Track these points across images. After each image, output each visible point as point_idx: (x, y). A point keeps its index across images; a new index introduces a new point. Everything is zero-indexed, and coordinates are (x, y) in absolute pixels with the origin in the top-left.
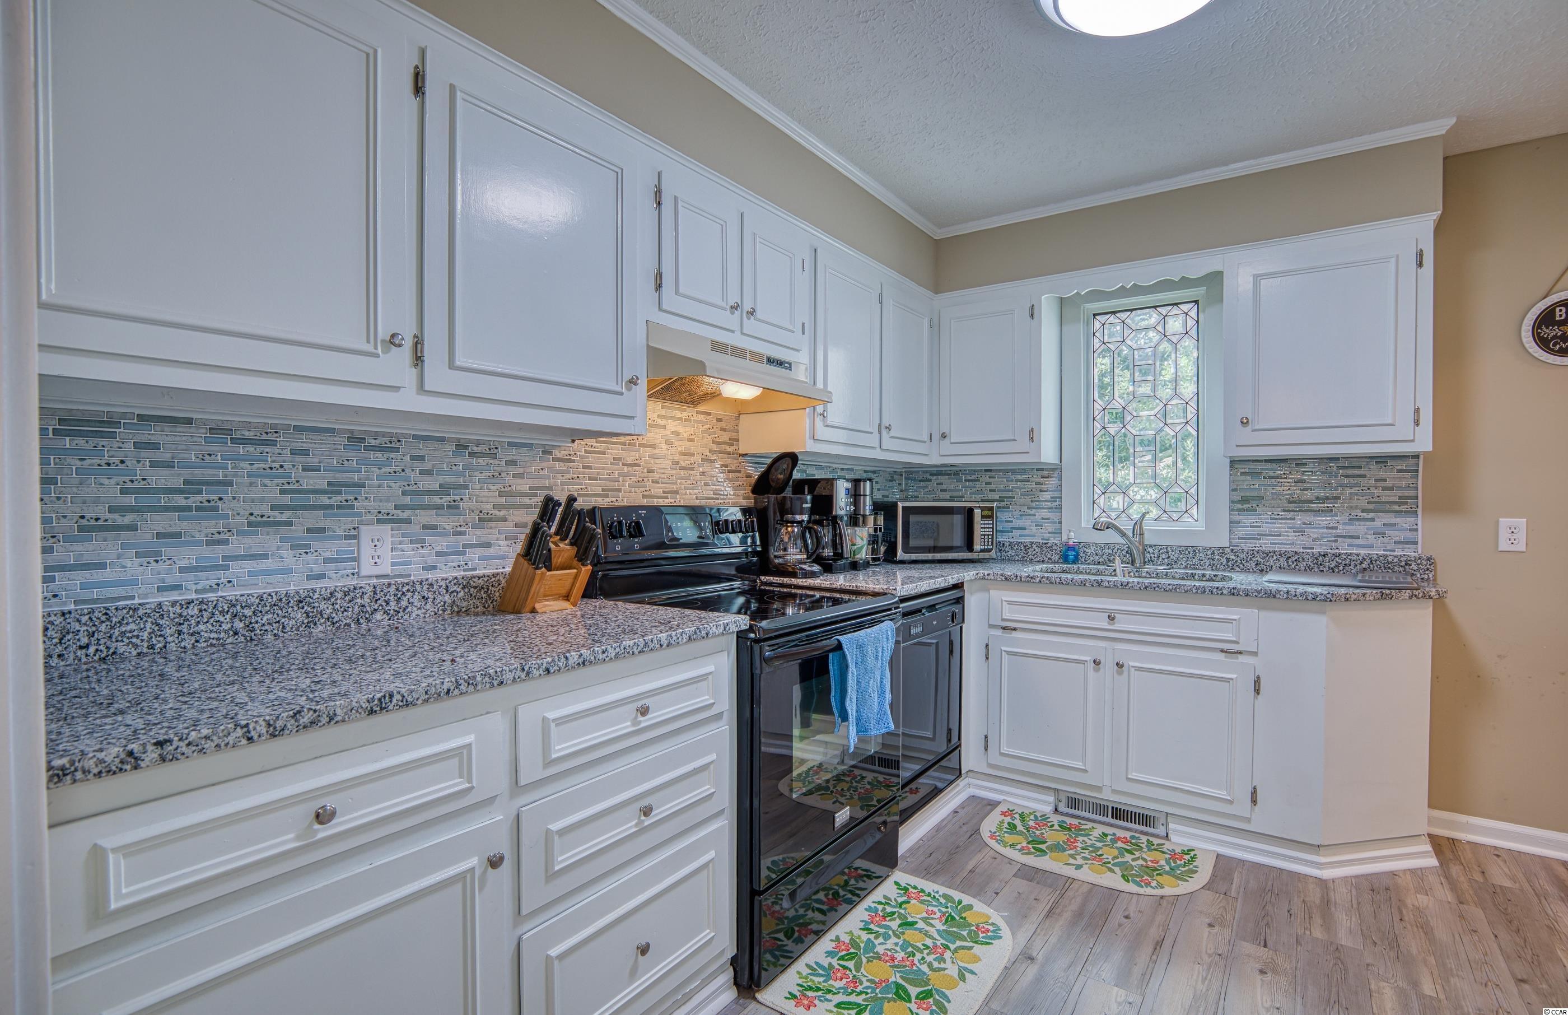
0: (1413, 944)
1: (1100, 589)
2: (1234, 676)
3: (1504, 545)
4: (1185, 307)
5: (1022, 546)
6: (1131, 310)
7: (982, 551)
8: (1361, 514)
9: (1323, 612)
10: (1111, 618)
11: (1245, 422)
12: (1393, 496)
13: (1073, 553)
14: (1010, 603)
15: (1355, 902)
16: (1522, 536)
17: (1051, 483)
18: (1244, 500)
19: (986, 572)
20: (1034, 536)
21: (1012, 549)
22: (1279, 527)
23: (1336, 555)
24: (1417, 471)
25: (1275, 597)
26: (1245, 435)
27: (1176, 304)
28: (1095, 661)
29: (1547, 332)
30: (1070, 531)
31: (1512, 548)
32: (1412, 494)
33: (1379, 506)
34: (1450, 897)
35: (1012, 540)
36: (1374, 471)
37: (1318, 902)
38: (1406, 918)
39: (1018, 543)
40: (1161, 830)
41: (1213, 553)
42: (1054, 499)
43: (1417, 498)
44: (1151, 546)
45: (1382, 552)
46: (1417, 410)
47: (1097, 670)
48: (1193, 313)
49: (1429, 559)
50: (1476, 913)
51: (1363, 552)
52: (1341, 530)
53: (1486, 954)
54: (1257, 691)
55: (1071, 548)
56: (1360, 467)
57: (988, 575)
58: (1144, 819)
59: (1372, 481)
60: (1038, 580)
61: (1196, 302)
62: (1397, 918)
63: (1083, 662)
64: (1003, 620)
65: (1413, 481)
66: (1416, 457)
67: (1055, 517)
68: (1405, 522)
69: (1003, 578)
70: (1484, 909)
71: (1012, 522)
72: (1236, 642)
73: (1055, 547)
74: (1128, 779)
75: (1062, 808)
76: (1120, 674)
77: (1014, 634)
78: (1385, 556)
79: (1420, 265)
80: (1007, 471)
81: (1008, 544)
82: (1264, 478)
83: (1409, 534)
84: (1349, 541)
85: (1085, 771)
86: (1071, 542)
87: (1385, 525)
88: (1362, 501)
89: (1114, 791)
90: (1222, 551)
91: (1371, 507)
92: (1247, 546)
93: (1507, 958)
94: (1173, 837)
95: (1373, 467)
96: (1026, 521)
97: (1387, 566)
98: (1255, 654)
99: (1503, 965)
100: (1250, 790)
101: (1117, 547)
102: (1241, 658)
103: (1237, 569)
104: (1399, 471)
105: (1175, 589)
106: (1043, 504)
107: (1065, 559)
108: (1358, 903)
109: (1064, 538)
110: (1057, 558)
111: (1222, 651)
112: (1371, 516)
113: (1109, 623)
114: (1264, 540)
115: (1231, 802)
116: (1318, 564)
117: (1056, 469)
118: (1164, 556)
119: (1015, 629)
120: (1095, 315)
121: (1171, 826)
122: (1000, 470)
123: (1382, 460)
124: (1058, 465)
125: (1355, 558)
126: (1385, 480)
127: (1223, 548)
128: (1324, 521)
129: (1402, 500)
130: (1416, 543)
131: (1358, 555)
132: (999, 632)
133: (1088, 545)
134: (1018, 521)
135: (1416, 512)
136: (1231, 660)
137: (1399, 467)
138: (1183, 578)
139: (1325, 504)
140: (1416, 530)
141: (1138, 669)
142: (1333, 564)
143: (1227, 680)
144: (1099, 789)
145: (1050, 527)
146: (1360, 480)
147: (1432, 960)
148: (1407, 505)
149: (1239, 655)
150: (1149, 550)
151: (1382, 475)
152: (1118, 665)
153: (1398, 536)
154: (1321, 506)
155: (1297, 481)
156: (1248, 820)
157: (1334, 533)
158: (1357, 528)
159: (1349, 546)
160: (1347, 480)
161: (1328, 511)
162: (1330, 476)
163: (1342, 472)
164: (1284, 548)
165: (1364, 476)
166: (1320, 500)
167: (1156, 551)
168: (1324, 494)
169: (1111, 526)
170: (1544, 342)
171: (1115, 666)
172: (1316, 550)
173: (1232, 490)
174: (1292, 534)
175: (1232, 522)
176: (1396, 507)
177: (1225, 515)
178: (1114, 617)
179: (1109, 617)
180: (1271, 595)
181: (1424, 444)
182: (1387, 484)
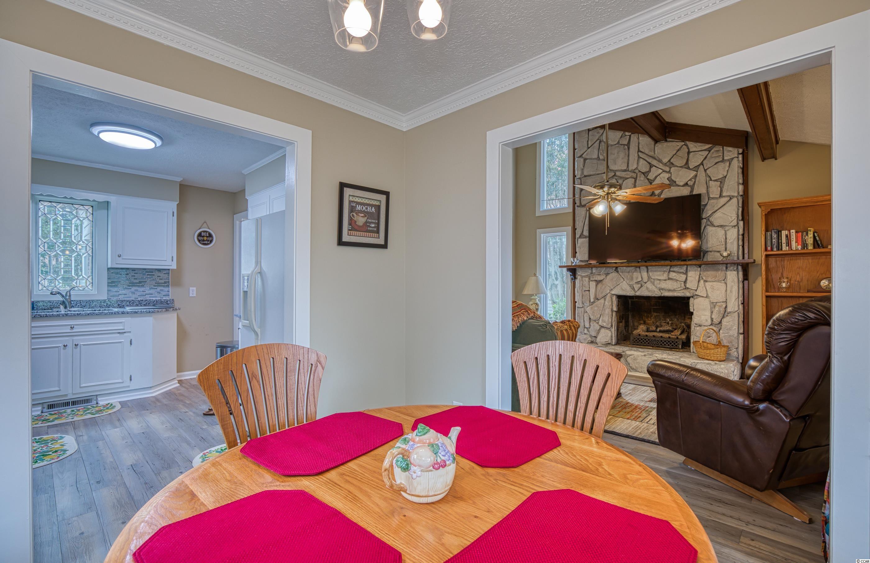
0: (181, 398)
1: (67, 317)
2: (123, 341)
3: (191, 295)
4: (87, 207)
6: (60, 203)
8: (153, 287)
9: (151, 316)
11: (119, 256)
15: (165, 397)
16: (195, 292)
18: (112, 282)
22: (126, 292)
23: (146, 300)
24: (169, 274)
26: (120, 260)
27: (83, 205)
28: (64, 346)
29: (200, 238)
31: (193, 296)
32: (167, 281)
33: (158, 284)
34: (185, 389)
37: (155, 400)
38: (177, 395)
40: (94, 402)
41: (101, 302)
43: (169, 282)
44: (72, 301)
45: (159, 299)
46: (172, 257)
47: (64, 349)
48: (90, 210)
49: (173, 300)
51: (154, 299)
52: (147, 292)
54: (131, 344)
56: (153, 272)
58: (86, 401)
59: (156, 277)
61: (92, 207)
62: (175, 396)
63: (57, 347)
65: (168, 277)
66: (169, 270)
68: (166, 289)
72: (124, 329)
74: (81, 387)
75: (45, 410)
76: (76, 348)
78: (161, 300)
79: (173, 216)
82: (121, 274)
83: (167, 293)
84: (150, 295)
85: (60, 390)
87: (160, 290)
88: (154, 282)
89: (73, 394)
90: (105, 301)
91: (156, 285)
92: (114, 299)
94: (101, 402)
95: (157, 273)
97: (161, 302)
98: (130, 332)
100: (129, 376)
101: (55, 302)
102: (125, 334)
103: (111, 307)
105: (100, 314)
111: (119, 333)
112: (156, 287)
113: (71, 330)
114: (120, 297)
115: (123, 382)
116: (140, 303)
118: (79, 304)
120: (40, 201)
121: (99, 399)
123: (159, 270)
125: (152, 300)
126: (160, 276)
128: (141, 289)
129: (165, 283)
130: (169, 295)
133: (39, 302)
135: (169, 286)
136: (122, 335)
137: (164, 273)
139: (141, 284)
140: (169, 291)
141: (84, 345)
142: (145, 303)
143: (120, 342)
144: (66, 395)
147: (186, 399)
148: (166, 284)
150: (72, 302)
151: (159, 275)
152: (75, 345)
153: (164, 293)
154: (140, 285)
155: (132, 276)
156: (129, 387)
157: (145, 293)
158: (152, 291)
159: (150, 297)
160: (148, 276)
161: (143, 286)
162: (143, 275)
163: (147, 273)
164: (128, 299)
165: (154, 275)
166: (140, 282)
167: (75, 303)
168: (141, 280)
169: (59, 293)
170: (199, 241)
171: (74, 346)
172: (139, 299)
173: (108, 279)
174: (131, 294)
175: (108, 290)
176: (163, 285)
177: (105, 288)
178: (73, 327)
179: (71, 327)
180: (136, 313)
181: (174, 267)
182: (161, 278)
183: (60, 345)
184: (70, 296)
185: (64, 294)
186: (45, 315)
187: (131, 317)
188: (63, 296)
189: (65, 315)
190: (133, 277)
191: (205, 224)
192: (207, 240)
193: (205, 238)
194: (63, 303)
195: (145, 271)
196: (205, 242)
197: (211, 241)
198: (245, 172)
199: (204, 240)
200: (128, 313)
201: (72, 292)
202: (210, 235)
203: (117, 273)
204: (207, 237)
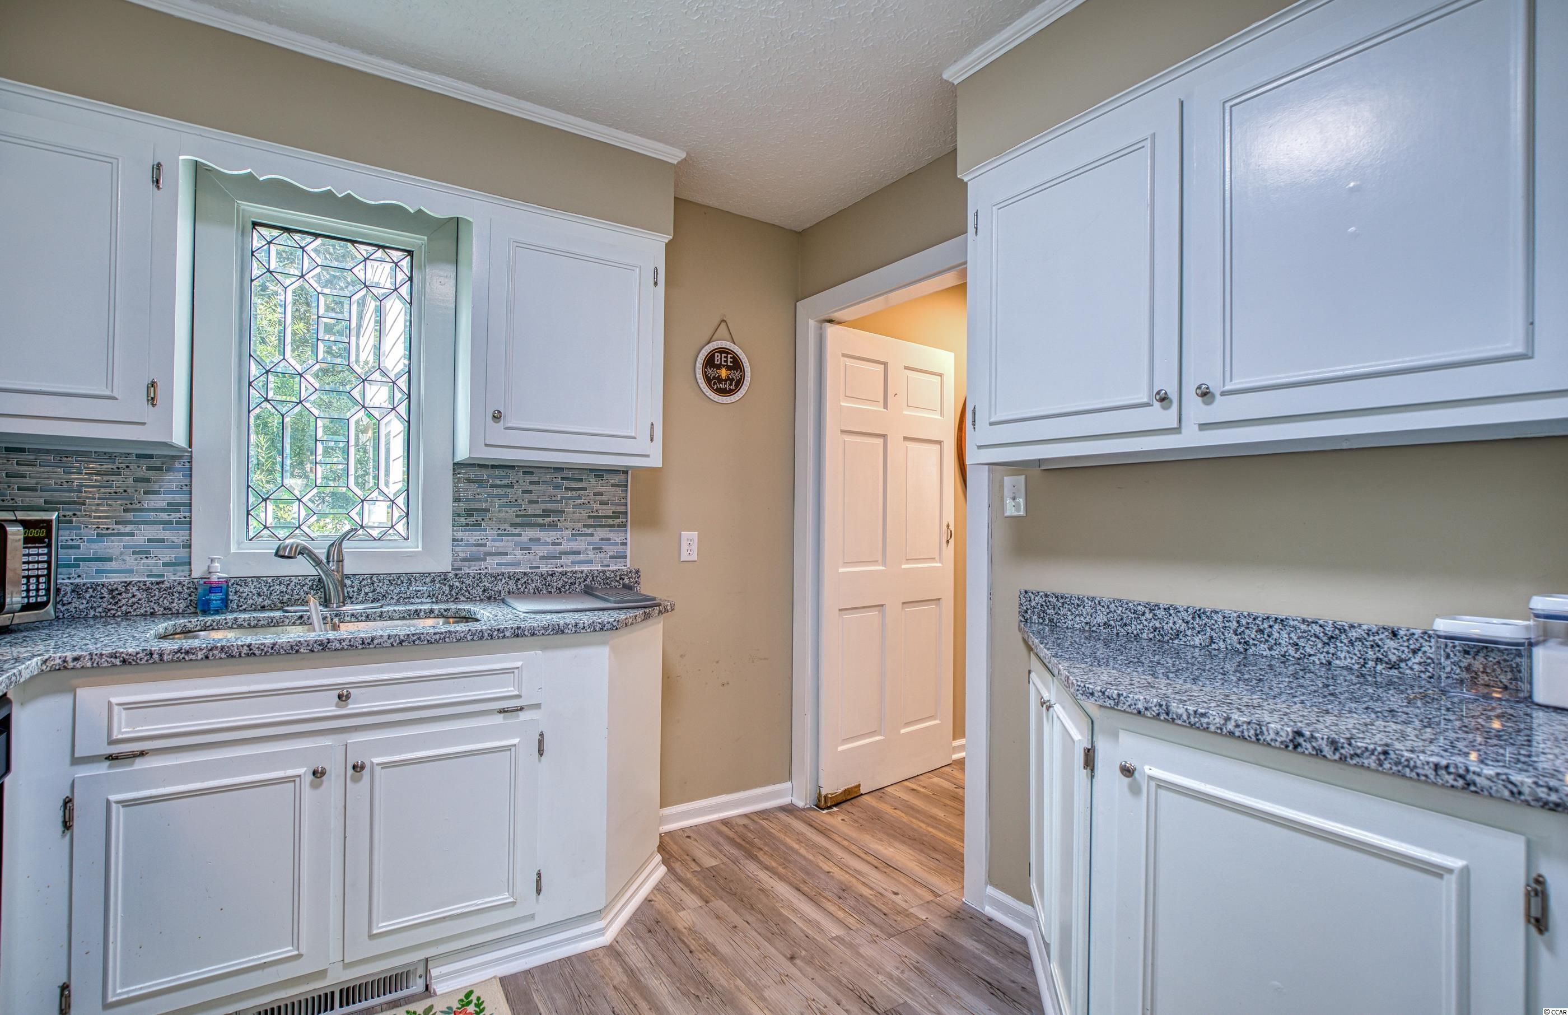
0: (717, 974)
1: (327, 654)
2: (516, 741)
3: (684, 557)
4: (396, 255)
5: (105, 591)
6: (317, 236)
7: (26, 607)
8: (583, 529)
9: (604, 643)
10: (343, 698)
11: (497, 417)
12: (608, 510)
13: (219, 596)
14: (128, 706)
15: (650, 957)
16: (695, 547)
17: (172, 480)
18: (469, 512)
19: (69, 655)
20: (131, 571)
21: (79, 596)
22: (506, 544)
23: (564, 574)
24: (626, 486)
25: (563, 632)
26: (497, 433)
27: (383, 248)
28: (315, 773)
29: (712, 372)
30: (212, 560)
31: (691, 558)
32: (622, 508)
33: (597, 521)
34: (699, 903)
35: (78, 581)
36: (593, 484)
37: (625, 979)
38: (693, 948)
39: (95, 587)
40: (417, 986)
41: (433, 581)
42: (173, 507)
43: (626, 513)
44: (348, 577)
45: (599, 568)
46: (652, 426)
47: (314, 786)
48: (405, 263)
49: (637, 572)
50: (720, 905)
51: (585, 568)
52: (567, 546)
53: (758, 948)
54: (541, 752)
55: (212, 588)
56: (581, 480)
57: (76, 659)
58: (393, 981)
59: (591, 494)
60: (200, 655)
61: (410, 253)
62: (688, 954)
63: (291, 779)
64: (112, 742)
65: (624, 495)
66: (626, 472)
67: (177, 537)
68: (617, 536)
69: (118, 662)
70: (721, 898)
71: (78, 547)
72: (519, 696)
73: (180, 589)
74: (372, 937)
76: (356, 780)
77: (140, 764)
78: (604, 572)
79: (656, 283)
80: (68, 454)
81: (69, 589)
82: (492, 486)
83: (620, 548)
84: (572, 558)
85: (299, 956)
86: (214, 578)
87: (602, 539)
88: (584, 514)
89: (348, 966)
90: (444, 577)
91: (591, 521)
92: (472, 569)
93: (769, 941)
94: (440, 988)
95: (593, 480)
96: (113, 547)
97: (607, 580)
98: (537, 706)
99: (773, 950)
100: (535, 878)
101: (295, 580)
102: (523, 716)
103: (462, 598)
104: (613, 486)
106: (152, 516)
107: (205, 609)
108: (653, 956)
109: (196, 573)
110: (182, 606)
111: (503, 711)
112: (590, 530)
113: (337, 705)
114: (491, 561)
115: (514, 903)
116: (546, 584)
117: (180, 457)
118: (367, 590)
119: (142, 754)
120: (255, 224)
121: (434, 972)
122: (48, 452)
123: (599, 473)
124: (184, 450)
125: (579, 575)
126: (602, 494)
127: (445, 574)
128: (549, 536)
129: (616, 515)
130: (625, 557)
131: (582, 572)
132: (102, 769)
133: (243, 581)
134: (94, 546)
135: (625, 526)
136: (512, 720)
137: (613, 482)
138: (404, 618)
139: (549, 518)
140: (626, 544)
141: (385, 766)
142: (561, 583)
143: (507, 748)
144: (322, 974)
145: (168, 555)
146: (582, 493)
147: (739, 982)
148: (618, 520)
149: (520, 713)
150: (348, 582)
151: (599, 489)
152: (354, 767)
153: (612, 550)
154: (547, 521)
155: (524, 492)
156: (532, 917)
157: (558, 549)
158: (580, 544)
159: (573, 563)
160: (570, 493)
161: (553, 525)
162: (555, 488)
163: (566, 484)
164: (511, 569)
165: (585, 489)
166: (546, 514)
167: (357, 582)
168: (549, 507)
169: (304, 551)
170: (708, 380)
171: (350, 771)
172: (543, 570)
173: (457, 500)
174: (518, 553)
175: (454, 540)
176: (610, 521)
177: (446, 531)
178: (348, 696)
179: (340, 697)
180: (559, 630)
181: (656, 461)
182: (604, 499)
183: (301, 771)
184: (340, 561)
185: (321, 553)
186: (245, 650)
187: (544, 648)
188: (317, 562)
189: (317, 648)
190: (527, 497)
191: (723, 325)
192: (728, 379)
193: (724, 373)
194: (319, 585)
195: (559, 475)
196: (722, 386)
197: (739, 383)
198: (955, 74)
199: (719, 380)
200: (533, 635)
201: (347, 547)
202: (736, 365)
203: (480, 482)
204: (728, 368)
